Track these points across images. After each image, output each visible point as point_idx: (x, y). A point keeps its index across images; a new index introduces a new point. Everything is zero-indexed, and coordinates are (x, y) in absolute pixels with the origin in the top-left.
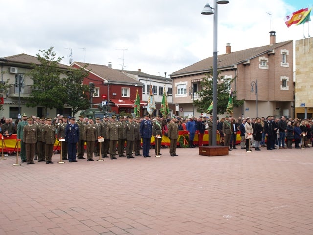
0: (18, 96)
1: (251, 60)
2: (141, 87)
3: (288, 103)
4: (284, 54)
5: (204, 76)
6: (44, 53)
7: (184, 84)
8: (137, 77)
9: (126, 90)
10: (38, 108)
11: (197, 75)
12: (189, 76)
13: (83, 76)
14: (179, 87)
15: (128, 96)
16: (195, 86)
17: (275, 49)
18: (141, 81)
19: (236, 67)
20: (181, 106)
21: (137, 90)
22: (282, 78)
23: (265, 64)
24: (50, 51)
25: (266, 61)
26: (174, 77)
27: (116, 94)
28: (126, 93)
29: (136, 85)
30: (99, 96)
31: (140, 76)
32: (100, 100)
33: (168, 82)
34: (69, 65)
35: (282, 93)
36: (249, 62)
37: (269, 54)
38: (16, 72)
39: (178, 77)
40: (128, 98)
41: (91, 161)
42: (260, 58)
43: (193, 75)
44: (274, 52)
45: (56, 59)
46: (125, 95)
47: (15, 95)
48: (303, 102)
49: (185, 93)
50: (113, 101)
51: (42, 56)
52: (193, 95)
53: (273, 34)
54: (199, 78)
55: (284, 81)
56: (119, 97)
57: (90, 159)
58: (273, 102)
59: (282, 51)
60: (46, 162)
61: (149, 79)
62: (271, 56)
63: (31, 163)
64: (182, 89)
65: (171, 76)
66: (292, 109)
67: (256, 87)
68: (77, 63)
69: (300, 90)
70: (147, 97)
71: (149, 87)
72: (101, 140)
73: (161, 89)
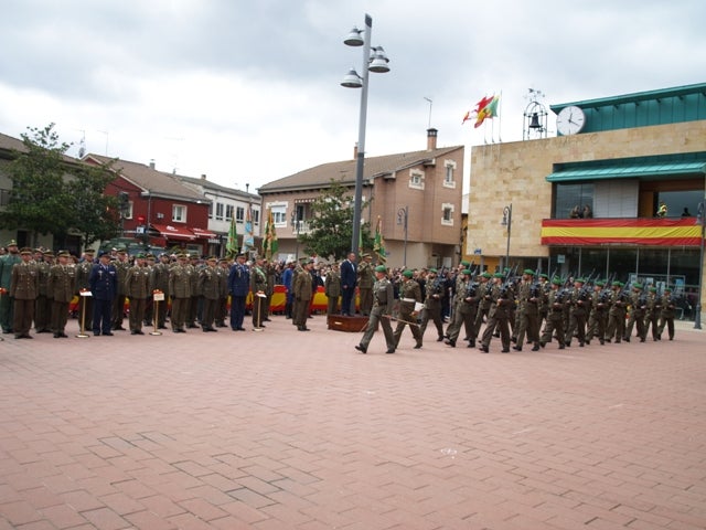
1: (397, 172)
2: (207, 207)
3: (451, 247)
4: (449, 167)
5: (316, 195)
6: (36, 132)
7: (283, 206)
8: (200, 187)
9: (180, 210)
10: (19, 232)
11: (304, 191)
12: (291, 192)
13: (106, 180)
14: (274, 211)
15: (183, 220)
16: (302, 211)
17: (436, 158)
18: (207, 196)
19: (372, 182)
21: (200, 213)
22: (444, 206)
23: (419, 181)
24: (48, 130)
25: (420, 176)
26: (266, 193)
27: (162, 216)
28: (181, 216)
29: (199, 202)
30: (131, 217)
31: (205, 187)
32: (133, 224)
33: (253, 200)
34: (78, 158)
35: (445, 230)
36: (393, 176)
37: (426, 166)
39: (273, 194)
40: (183, 223)
41: (138, 336)
42: (412, 171)
43: (298, 191)
44: (433, 163)
45: (59, 146)
46: (179, 218)
48: (479, 247)
49: (283, 220)
50: (157, 227)
51: (31, 137)
52: (298, 225)
53: (432, 133)
54: (303, 198)
55: (447, 211)
56: (168, 221)
57: (137, 332)
58: (425, 243)
59: (446, 162)
60: (52, 335)
61: (220, 194)
62: (429, 169)
63: (24, 335)
64: (278, 214)
65: (259, 190)
66: (457, 257)
67: (406, 217)
68: (95, 156)
69: (475, 227)
70: (217, 225)
71: (220, 206)
72: (159, 297)
73: (240, 212)
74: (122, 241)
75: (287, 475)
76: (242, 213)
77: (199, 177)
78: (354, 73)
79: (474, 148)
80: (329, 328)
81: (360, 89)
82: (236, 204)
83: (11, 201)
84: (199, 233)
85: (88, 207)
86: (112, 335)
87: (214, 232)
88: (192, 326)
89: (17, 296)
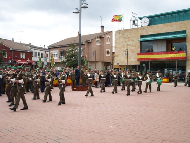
1: (92, 40)
2: (31, 53)
3: (110, 63)
4: (108, 38)
5: (66, 48)
7: (56, 52)
8: (29, 47)
9: (23, 54)
11: (63, 47)
12: (58, 47)
14: (53, 53)
15: (24, 58)
16: (62, 53)
17: (104, 35)
18: (31, 50)
19: (84, 43)
21: (29, 55)
22: (107, 50)
23: (99, 42)
25: (99, 41)
26: (51, 48)
27: (17, 57)
28: (23, 56)
29: (29, 52)
30: (6, 57)
31: (31, 47)
32: (7, 60)
33: (46, 50)
35: (107, 57)
36: (91, 41)
37: (101, 37)
40: (24, 59)
42: (96, 39)
43: (60, 47)
44: (103, 36)
46: (22, 57)
48: (118, 62)
49: (56, 57)
50: (15, 60)
52: (61, 58)
53: (102, 27)
54: (62, 49)
55: (108, 52)
58: (102, 62)
59: (107, 36)
61: (36, 49)
62: (102, 38)
64: (54, 54)
65: (48, 47)
66: (111, 66)
67: (95, 54)
70: (35, 59)
71: (36, 53)
73: (42, 54)
74: (4, 65)
75: (61, 138)
76: (43, 55)
77: (28, 44)
78: (77, 9)
79: (115, 31)
80: (72, 90)
81: (79, 14)
82: (41, 52)
84: (29, 62)
86: (2, 96)
87: (34, 61)
88: (28, 92)
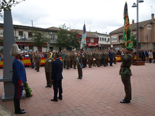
0: (53, 43)
1: (144, 26)
2: (98, 38)
6: (62, 26)
7: (115, 37)
8: (96, 34)
10: (60, 47)
11: (121, 33)
12: (117, 33)
13: (76, 35)
16: (120, 37)
17: (154, 21)
18: (98, 36)
20: (114, 45)
21: (96, 40)
23: (150, 27)
24: (64, 25)
25: (150, 26)
26: (111, 34)
27: (88, 41)
28: (92, 41)
29: (96, 37)
31: (97, 34)
33: (108, 36)
34: (69, 30)
36: (143, 27)
37: (152, 23)
38: (51, 34)
39: (113, 34)
42: (148, 25)
43: (119, 33)
44: (154, 22)
45: (66, 28)
46: (92, 42)
47: (52, 42)
49: (116, 40)
50: (87, 44)
51: (61, 27)
52: (120, 41)
53: (153, 15)
56: (90, 42)
57: (90, 67)
58: (153, 43)
63: (68, 69)
64: (114, 39)
65: (110, 33)
67: (147, 37)
68: (73, 29)
70: (100, 42)
71: (101, 38)
72: (94, 59)
73: (105, 39)
77: (95, 32)
78: (134, 4)
81: (136, 7)
82: (104, 37)
83: (58, 41)
84: (97, 44)
85: (73, 41)
86: (85, 68)
87: (100, 44)
88: (101, 65)
89: (67, 61)
